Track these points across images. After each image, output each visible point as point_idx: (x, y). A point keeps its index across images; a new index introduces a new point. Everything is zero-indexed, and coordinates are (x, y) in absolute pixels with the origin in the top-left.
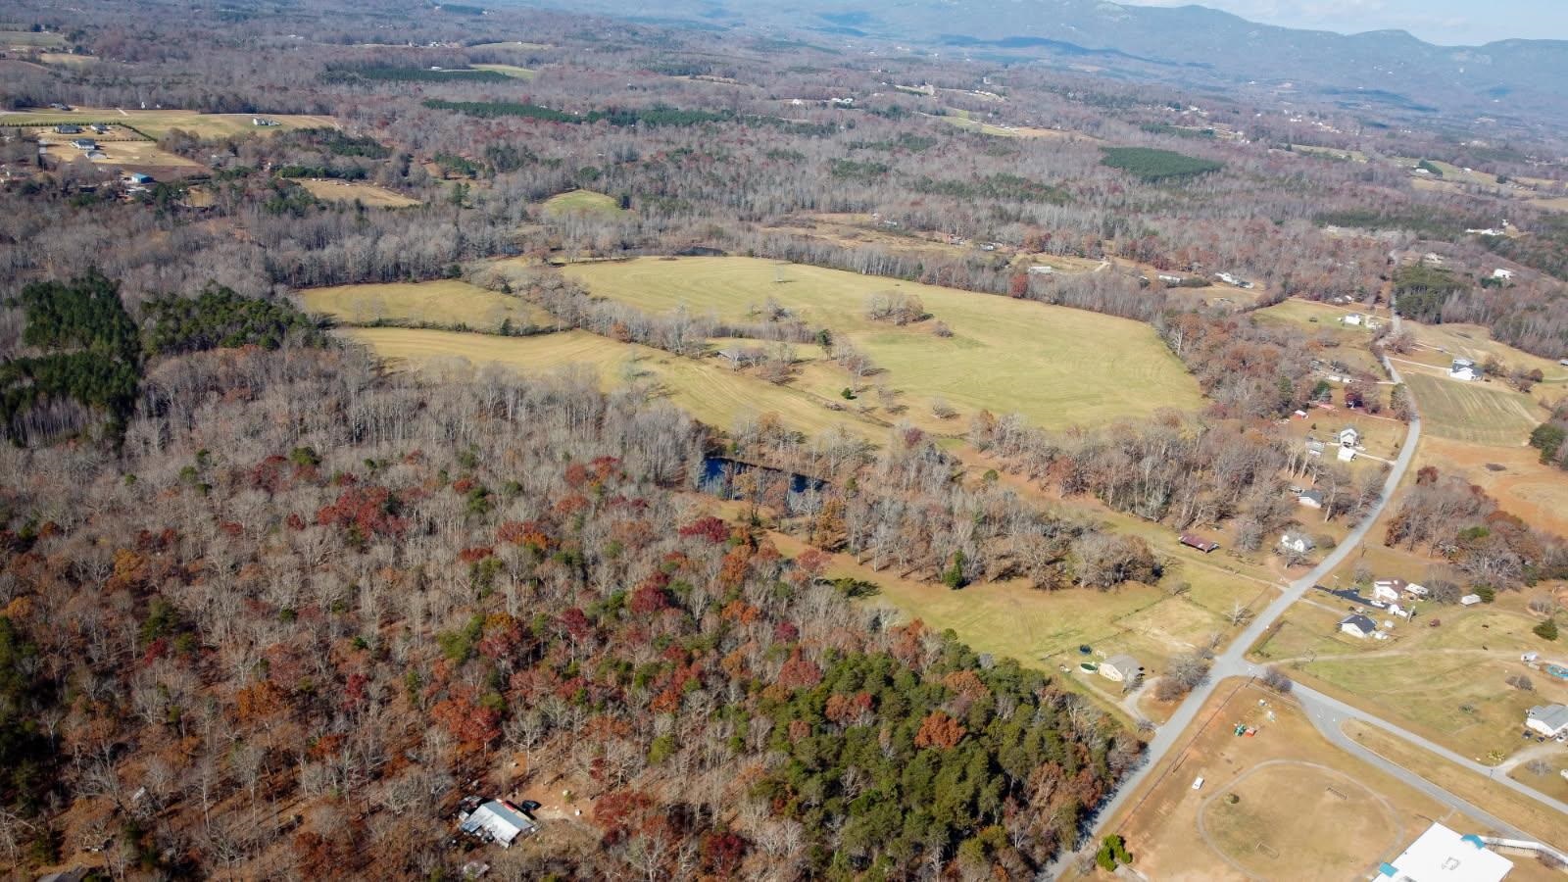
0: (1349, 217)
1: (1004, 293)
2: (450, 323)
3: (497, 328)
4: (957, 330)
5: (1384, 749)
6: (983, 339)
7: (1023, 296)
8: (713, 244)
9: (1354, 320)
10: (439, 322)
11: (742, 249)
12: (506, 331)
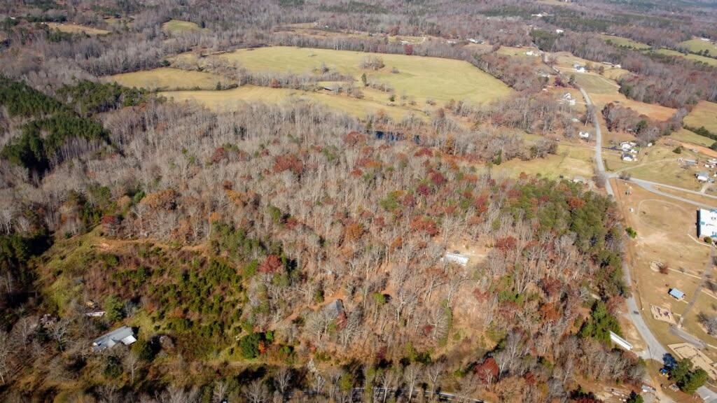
0: (488, 12)
1: (402, 53)
2: (191, 87)
3: (215, 87)
4: (400, 70)
5: (668, 192)
6: (412, 73)
7: (410, 54)
8: (260, 41)
9: (530, 53)
10: (185, 86)
11: (276, 43)
12: (219, 88)
